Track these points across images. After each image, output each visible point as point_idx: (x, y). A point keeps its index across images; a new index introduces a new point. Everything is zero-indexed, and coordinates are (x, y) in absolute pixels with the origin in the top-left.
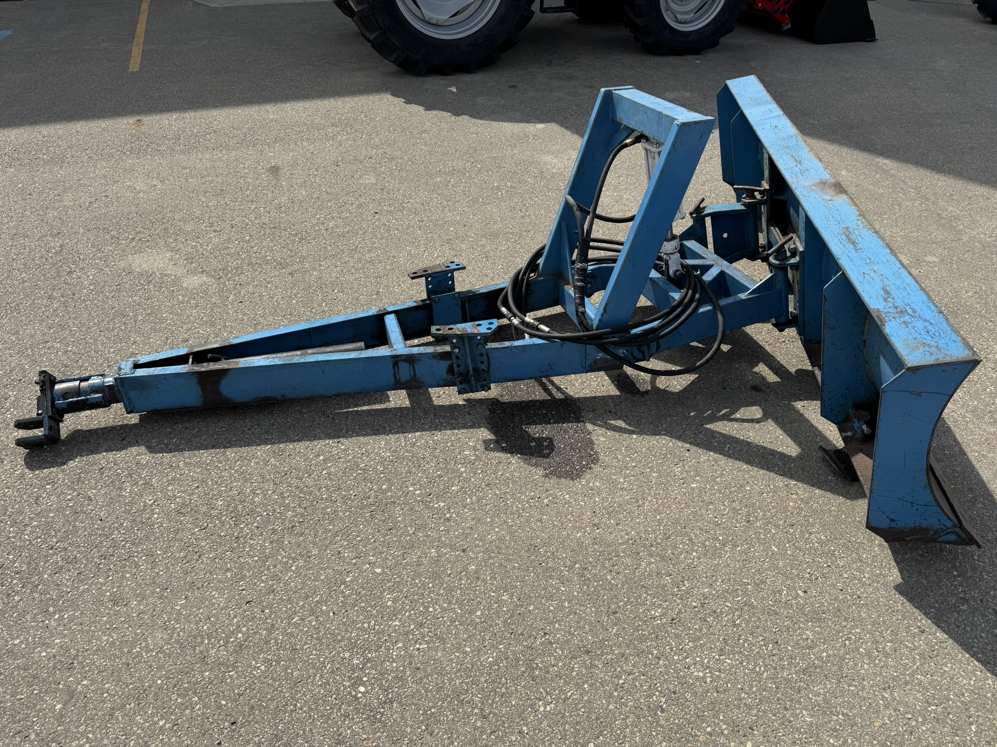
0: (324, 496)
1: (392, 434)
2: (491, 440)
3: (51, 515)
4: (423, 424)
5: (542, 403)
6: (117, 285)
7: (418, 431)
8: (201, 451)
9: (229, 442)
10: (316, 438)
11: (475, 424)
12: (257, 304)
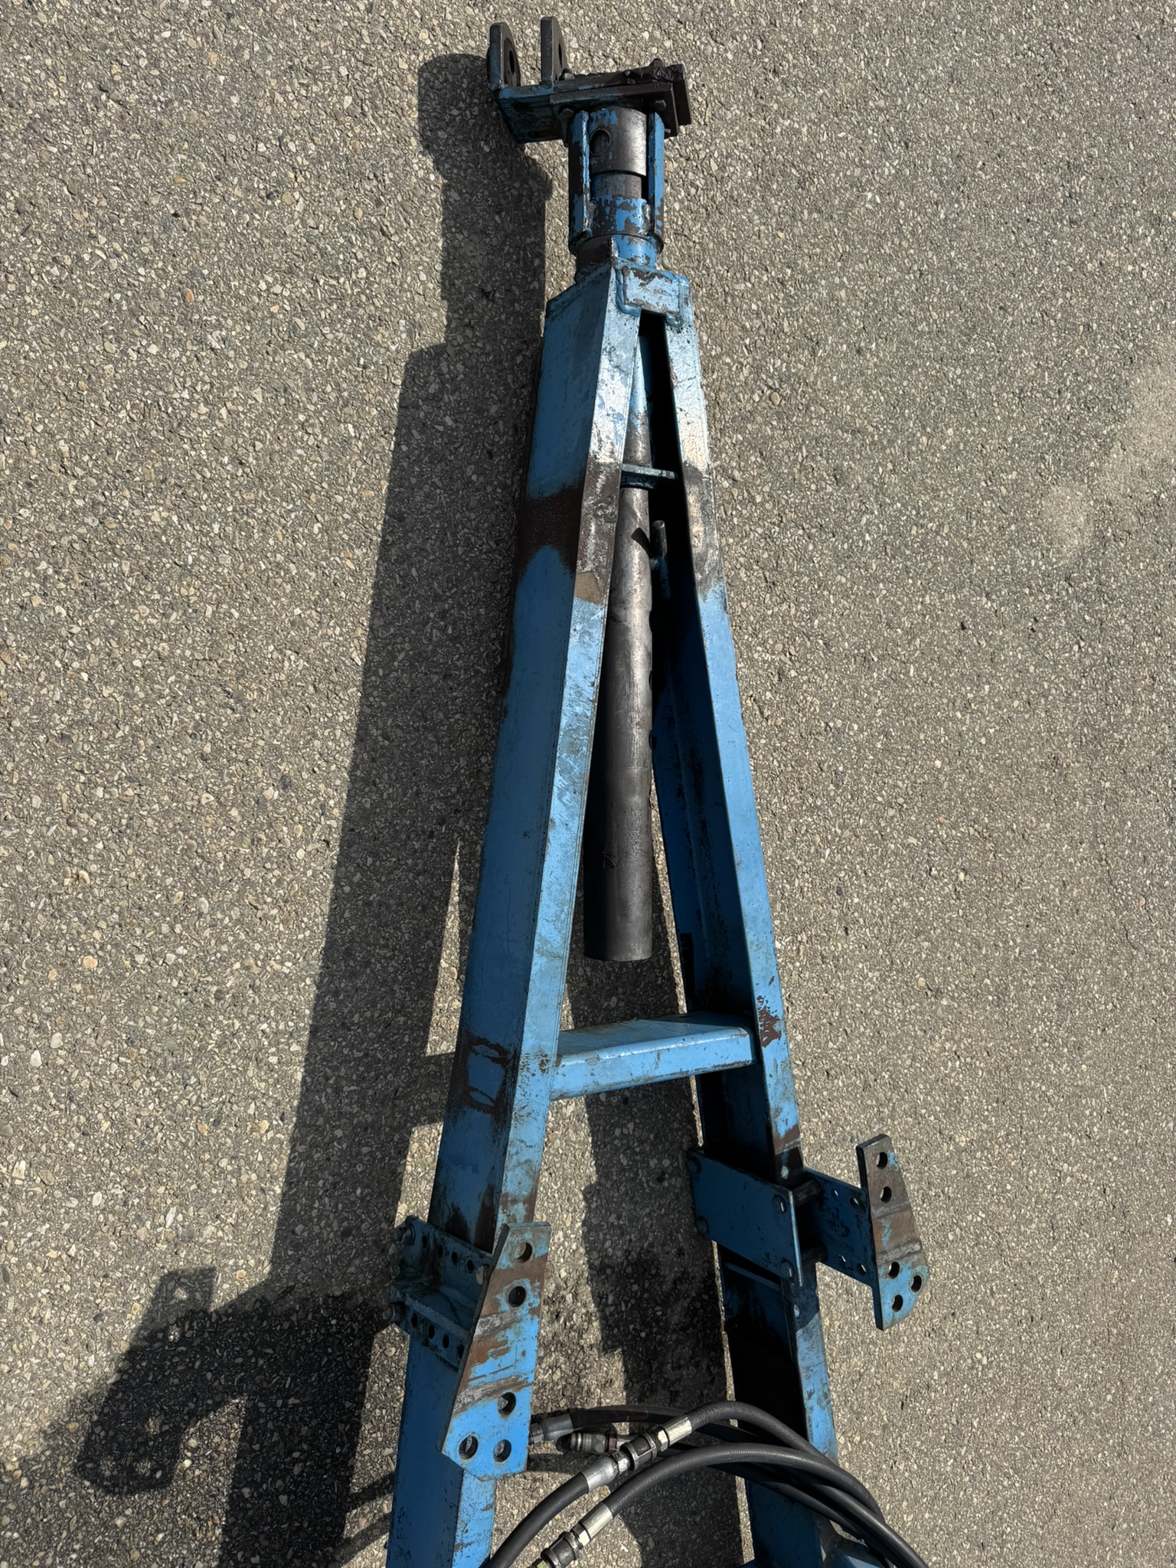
0: (100, 792)
1: (318, 997)
2: (208, 1295)
3: (235, 99)
4: (338, 1091)
5: (343, 1466)
6: (1088, 326)
7: (309, 1072)
8: (385, 484)
9: (404, 558)
10: (360, 781)
11: (297, 1247)
12: (949, 667)
